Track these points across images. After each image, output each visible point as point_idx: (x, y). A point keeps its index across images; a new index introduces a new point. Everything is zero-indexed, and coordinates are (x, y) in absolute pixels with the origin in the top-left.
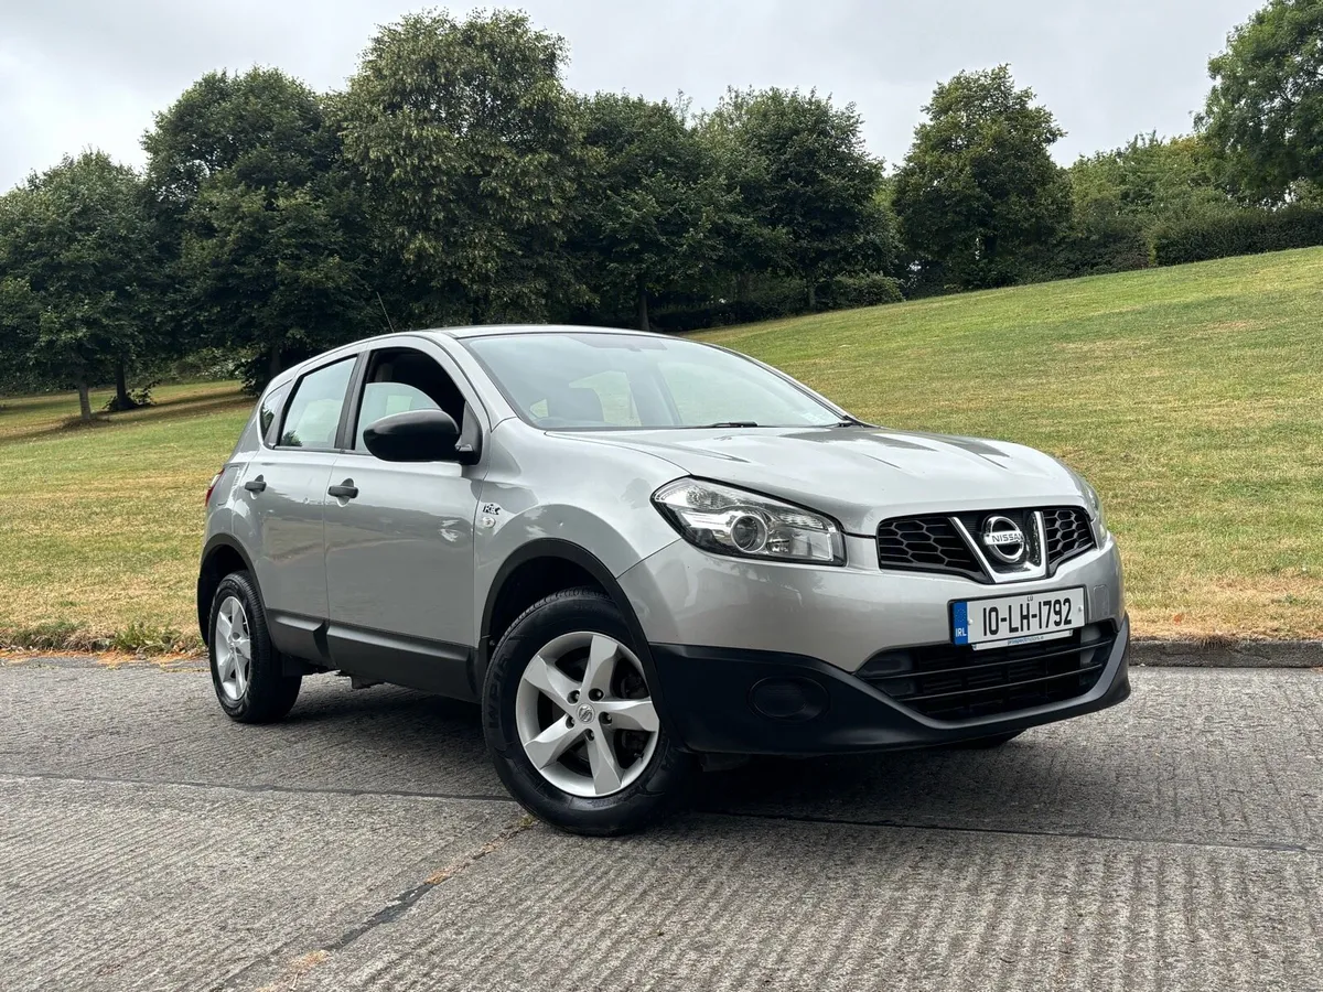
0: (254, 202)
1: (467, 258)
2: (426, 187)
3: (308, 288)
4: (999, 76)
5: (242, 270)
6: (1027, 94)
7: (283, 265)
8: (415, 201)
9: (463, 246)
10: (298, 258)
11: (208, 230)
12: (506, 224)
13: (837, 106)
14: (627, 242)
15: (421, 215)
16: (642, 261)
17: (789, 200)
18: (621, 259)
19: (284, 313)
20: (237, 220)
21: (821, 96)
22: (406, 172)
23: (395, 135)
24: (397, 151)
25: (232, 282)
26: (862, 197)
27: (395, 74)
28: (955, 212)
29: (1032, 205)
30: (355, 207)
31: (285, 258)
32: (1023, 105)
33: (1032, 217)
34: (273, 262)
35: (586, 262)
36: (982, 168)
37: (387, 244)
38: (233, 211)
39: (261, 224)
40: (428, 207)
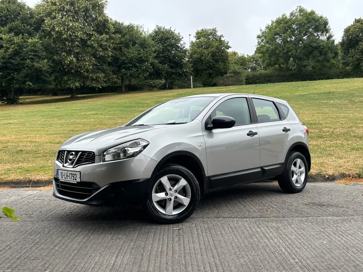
0: (17, 39)
1: (83, 64)
2: (72, 41)
3: (37, 69)
4: (214, 30)
5: (14, 61)
6: (222, 36)
7: (29, 61)
8: (69, 45)
9: (81, 60)
10: (33, 59)
12: (94, 55)
13: (176, 32)
15: (70, 50)
19: (25, 77)
20: (12, 44)
21: (172, 29)
22: (67, 36)
23: (64, 24)
24: (64, 29)
25: (8, 65)
26: (181, 58)
27: (60, 5)
28: (205, 65)
29: (224, 65)
30: (49, 45)
31: (29, 59)
32: (220, 38)
33: (224, 68)
35: (113, 69)
36: (213, 55)
37: (58, 58)
38: (10, 41)
39: (21, 47)
40: (73, 47)
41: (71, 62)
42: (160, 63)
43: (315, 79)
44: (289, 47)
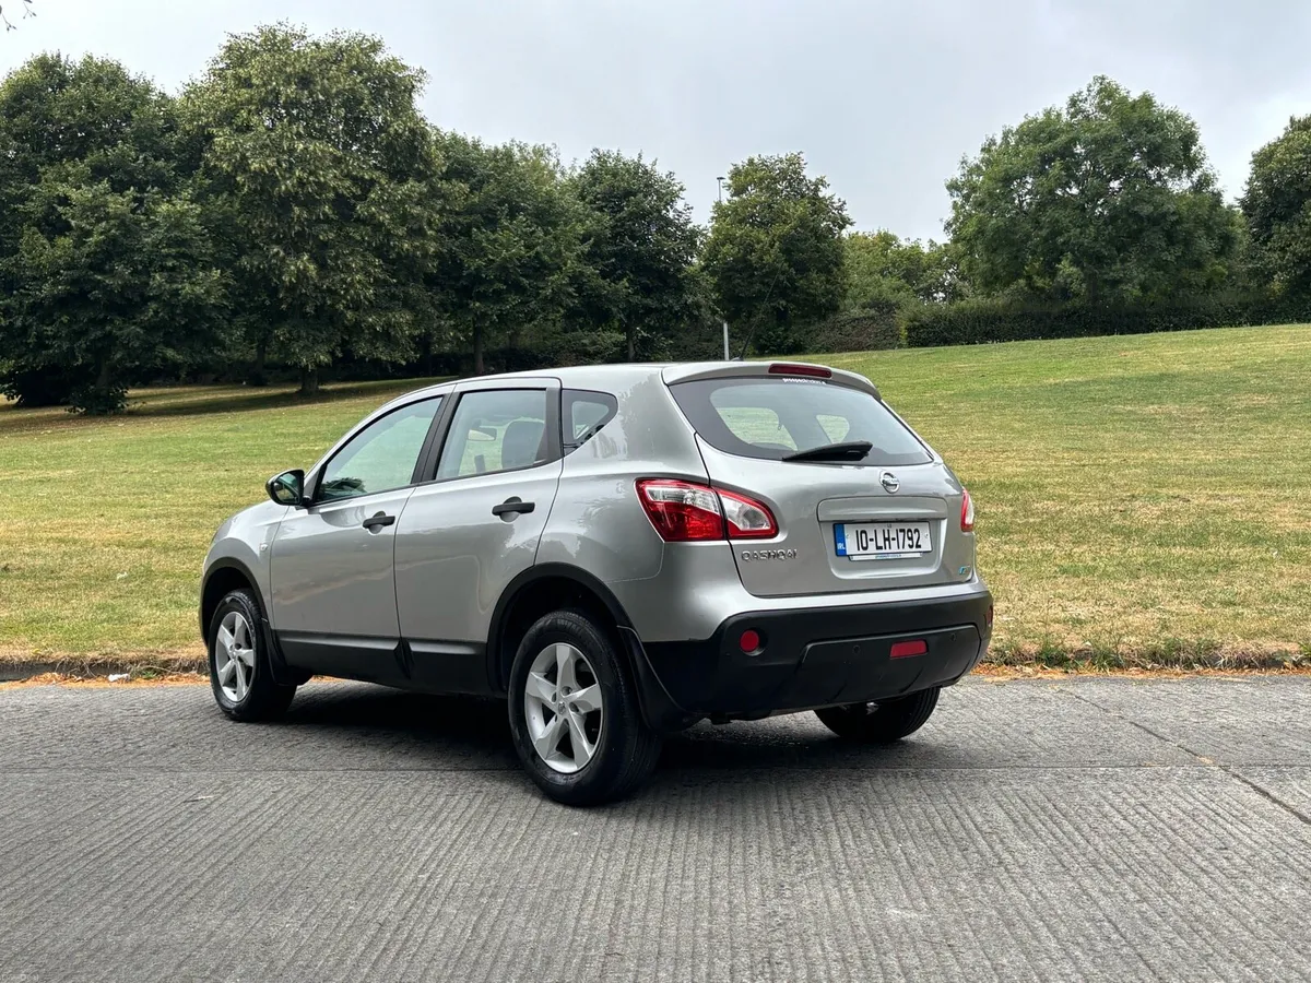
0: (118, 204)
3: (188, 304)
4: (794, 162)
6: (821, 182)
7: (159, 278)
9: (336, 269)
10: (177, 270)
11: (54, 226)
12: (380, 251)
13: (661, 171)
15: (300, 233)
17: (622, 256)
20: (99, 220)
21: (647, 162)
23: (276, 148)
24: (280, 164)
27: (264, 85)
28: (762, 283)
29: (828, 281)
30: (227, 218)
31: (160, 269)
32: (817, 190)
33: (828, 293)
34: (142, 273)
36: (789, 246)
37: (256, 263)
38: (95, 210)
39: (127, 227)
41: (302, 275)
42: (604, 275)
43: (1150, 329)
44: (1057, 221)
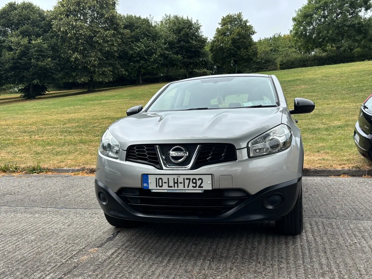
0: (25, 41)
1: (89, 60)
2: (77, 39)
3: (41, 68)
4: (239, 15)
5: (21, 61)
6: (247, 21)
7: (34, 60)
8: (74, 43)
10: (38, 58)
11: (10, 49)
12: (100, 50)
14: (136, 57)
15: (76, 47)
16: (140, 63)
17: (182, 48)
18: (134, 62)
19: (33, 74)
20: (20, 46)
21: (190, 18)
22: (72, 35)
23: (68, 24)
24: (69, 28)
25: (18, 65)
26: (202, 47)
27: (68, 6)
28: (227, 53)
29: (247, 52)
30: (56, 44)
31: (34, 58)
32: (246, 24)
33: (247, 55)
34: (30, 59)
35: (123, 62)
36: (234, 41)
37: (66, 55)
38: (18, 44)
39: (27, 48)
40: (78, 45)
42: (174, 53)
43: (354, 61)
44: (320, 29)
